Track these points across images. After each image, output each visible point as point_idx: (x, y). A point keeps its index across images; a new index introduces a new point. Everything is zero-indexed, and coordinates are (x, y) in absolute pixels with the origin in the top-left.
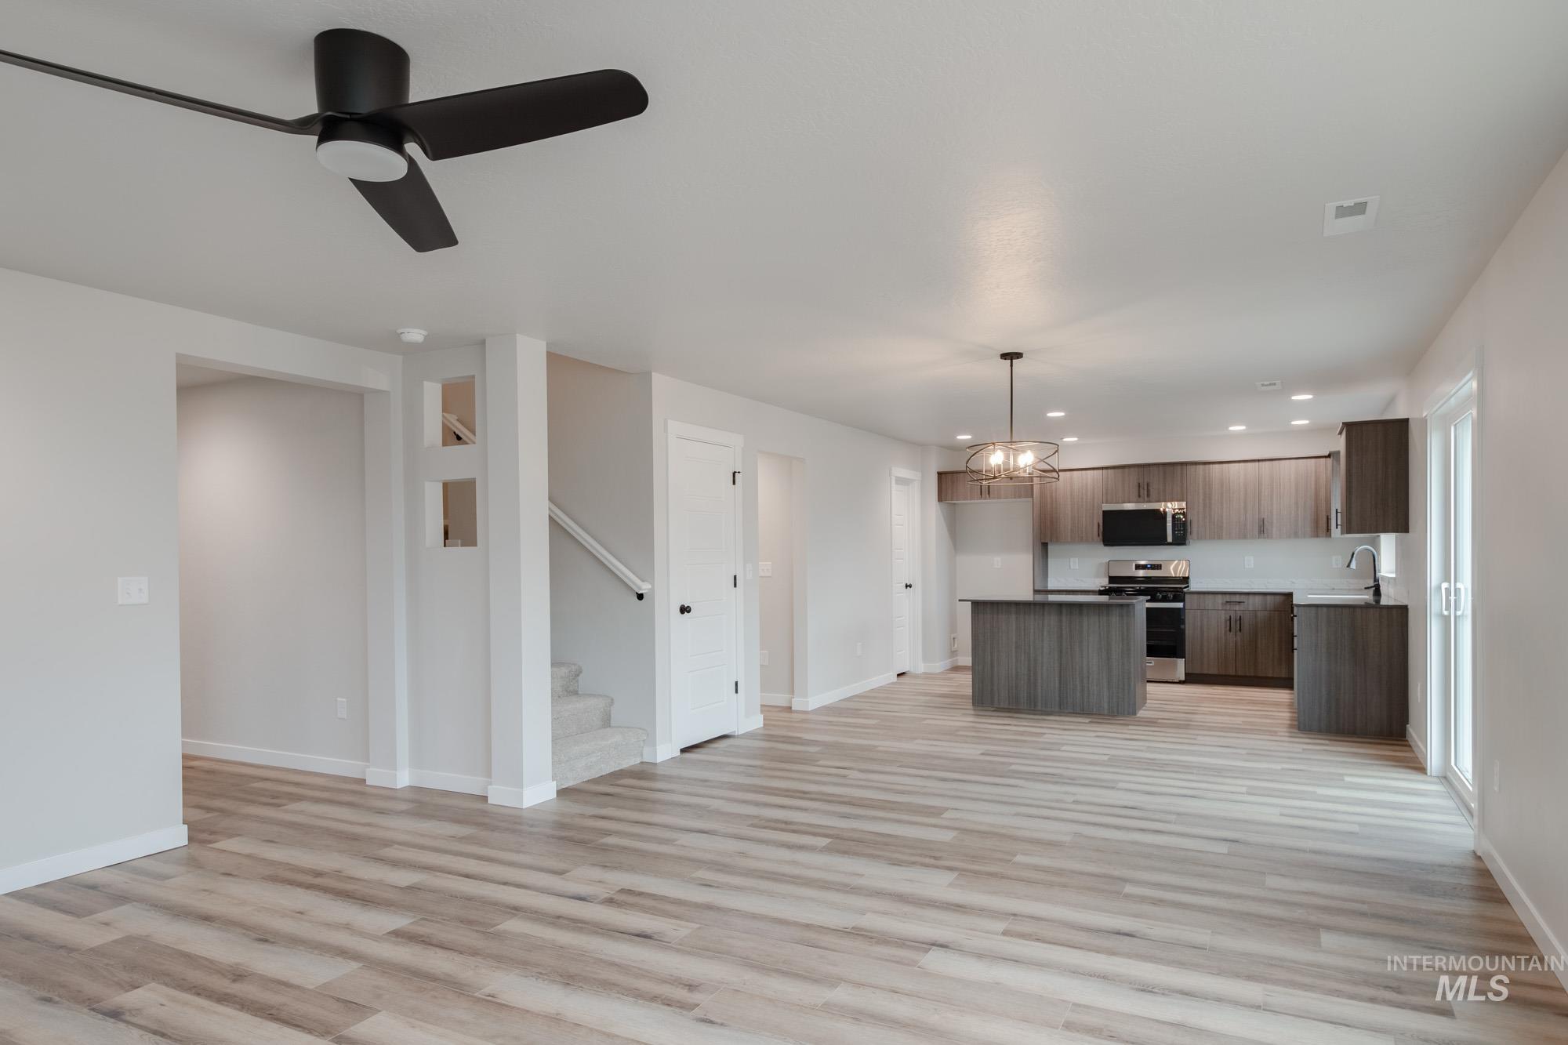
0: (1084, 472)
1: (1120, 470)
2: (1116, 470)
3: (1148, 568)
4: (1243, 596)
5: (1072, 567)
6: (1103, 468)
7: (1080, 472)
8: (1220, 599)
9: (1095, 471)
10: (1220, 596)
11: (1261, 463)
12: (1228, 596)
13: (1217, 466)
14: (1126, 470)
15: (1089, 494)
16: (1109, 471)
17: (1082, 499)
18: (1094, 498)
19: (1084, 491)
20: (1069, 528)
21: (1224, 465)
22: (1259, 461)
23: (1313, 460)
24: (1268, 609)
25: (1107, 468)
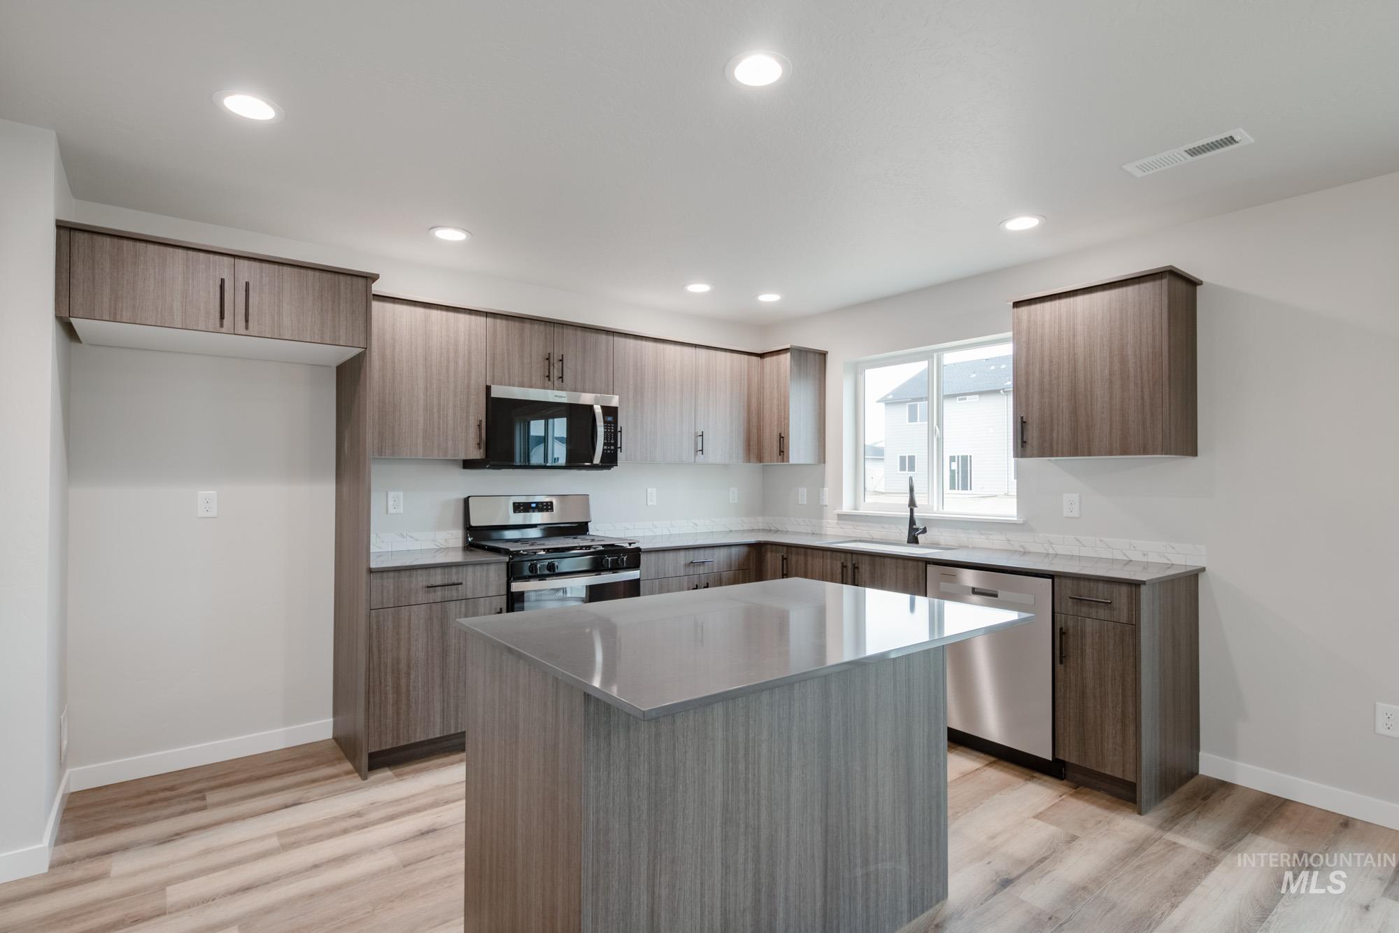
0: (451, 315)
1: (515, 325)
2: (511, 323)
3: (534, 510)
4: (708, 551)
5: (391, 510)
6: (487, 314)
7: (444, 313)
8: (682, 558)
9: (473, 318)
10: (682, 553)
11: (699, 350)
12: (691, 552)
13: (651, 345)
14: (527, 326)
15: (461, 363)
16: (498, 321)
17: (448, 370)
18: (469, 372)
19: (452, 355)
20: (421, 426)
21: (660, 346)
22: (696, 346)
23: (746, 357)
24: (733, 569)
25: (494, 315)
